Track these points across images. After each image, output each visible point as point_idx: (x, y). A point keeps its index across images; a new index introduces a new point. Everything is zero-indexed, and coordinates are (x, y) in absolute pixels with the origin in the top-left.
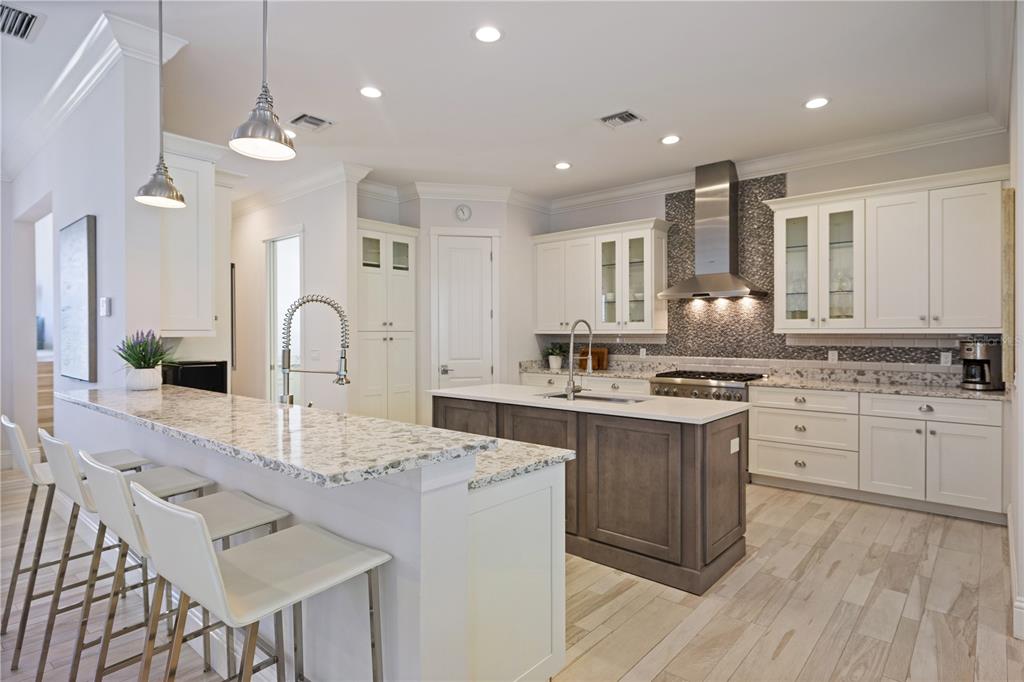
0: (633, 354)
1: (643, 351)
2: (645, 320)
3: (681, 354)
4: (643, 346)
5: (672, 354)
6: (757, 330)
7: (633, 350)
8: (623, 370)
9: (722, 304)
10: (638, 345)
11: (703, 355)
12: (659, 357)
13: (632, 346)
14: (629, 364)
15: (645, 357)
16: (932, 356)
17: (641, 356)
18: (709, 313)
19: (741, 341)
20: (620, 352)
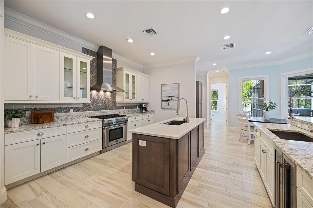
0: (66, 112)
1: (72, 110)
2: (87, 97)
3: (89, 110)
4: (72, 108)
5: (85, 111)
6: (111, 102)
7: (67, 110)
8: (61, 120)
9: (101, 93)
10: (69, 108)
11: (96, 110)
12: (80, 112)
13: (66, 108)
14: (65, 117)
15: (73, 113)
16: (136, 107)
17: (71, 113)
18: (98, 95)
19: (107, 105)
20: (58, 112)
